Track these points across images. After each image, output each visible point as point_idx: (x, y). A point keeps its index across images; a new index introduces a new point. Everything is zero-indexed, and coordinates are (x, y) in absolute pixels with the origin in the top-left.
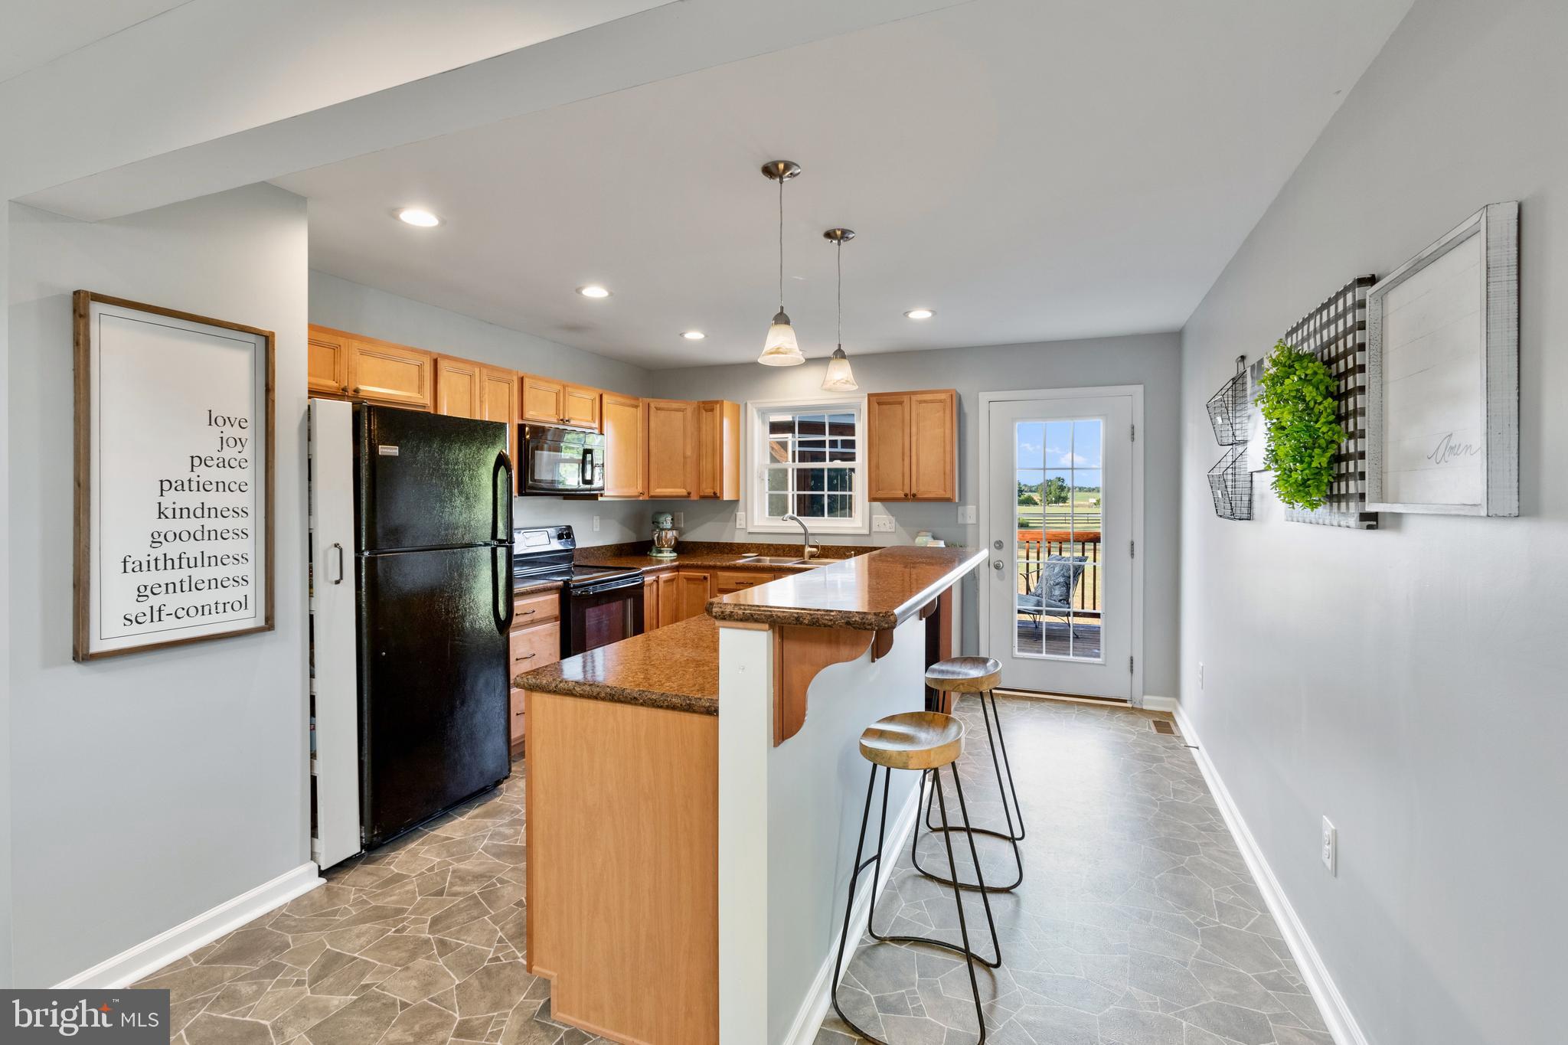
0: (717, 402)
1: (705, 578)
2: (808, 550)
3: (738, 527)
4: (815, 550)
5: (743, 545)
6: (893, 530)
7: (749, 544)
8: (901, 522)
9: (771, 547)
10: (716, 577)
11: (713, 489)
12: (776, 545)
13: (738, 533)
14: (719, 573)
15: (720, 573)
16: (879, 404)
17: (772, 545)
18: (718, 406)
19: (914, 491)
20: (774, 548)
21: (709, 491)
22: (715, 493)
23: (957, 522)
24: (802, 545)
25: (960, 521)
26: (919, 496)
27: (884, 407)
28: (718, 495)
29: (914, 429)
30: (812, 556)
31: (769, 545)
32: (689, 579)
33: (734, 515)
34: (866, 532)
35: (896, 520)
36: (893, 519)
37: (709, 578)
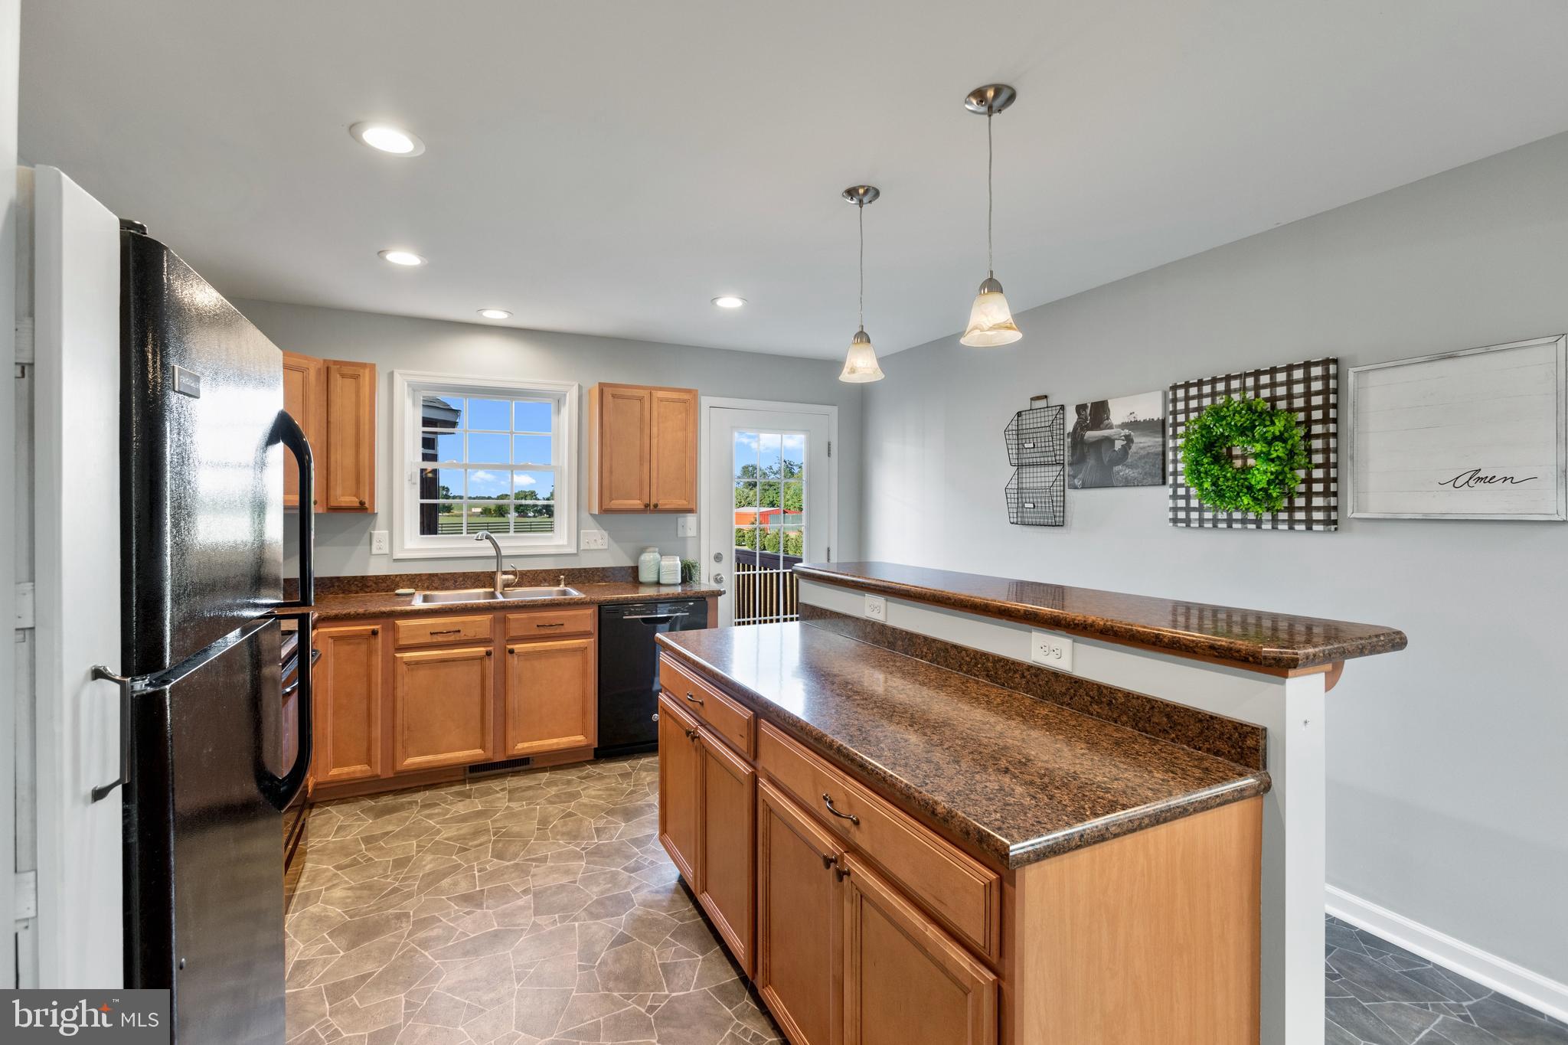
0: (363, 366)
1: (374, 633)
2: (501, 578)
3: (375, 551)
4: (511, 577)
5: (386, 578)
6: (606, 547)
7: (397, 576)
8: (615, 536)
9: (436, 579)
10: (395, 629)
11: (357, 495)
12: (442, 574)
13: (373, 561)
14: (398, 622)
15: (400, 623)
16: (614, 396)
17: (437, 575)
18: (367, 371)
19: (654, 501)
20: (440, 579)
21: (349, 500)
22: (362, 503)
23: (677, 534)
24: (493, 572)
25: (680, 534)
26: (659, 507)
27: (620, 401)
28: (367, 505)
29: (655, 430)
30: (507, 585)
31: (431, 576)
32: (338, 639)
33: (367, 535)
34: (574, 550)
35: (609, 534)
36: (605, 534)
37: (380, 631)
